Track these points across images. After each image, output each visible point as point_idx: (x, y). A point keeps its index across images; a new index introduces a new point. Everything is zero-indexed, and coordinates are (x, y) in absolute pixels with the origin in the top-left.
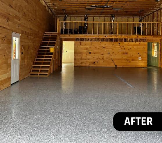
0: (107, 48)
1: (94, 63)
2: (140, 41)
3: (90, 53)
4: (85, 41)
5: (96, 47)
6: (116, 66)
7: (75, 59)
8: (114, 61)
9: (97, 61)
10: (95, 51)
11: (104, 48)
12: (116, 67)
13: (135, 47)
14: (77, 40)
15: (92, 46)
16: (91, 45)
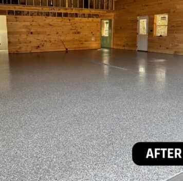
0: (55, 26)
1: (39, 47)
2: (93, 17)
3: (32, 33)
4: (23, 15)
5: (40, 25)
6: (67, 49)
7: (9, 43)
8: (65, 43)
9: (42, 44)
10: (39, 30)
11: (51, 25)
12: (67, 51)
13: (88, 25)
14: (10, 13)
15: (34, 23)
16: (33, 21)
